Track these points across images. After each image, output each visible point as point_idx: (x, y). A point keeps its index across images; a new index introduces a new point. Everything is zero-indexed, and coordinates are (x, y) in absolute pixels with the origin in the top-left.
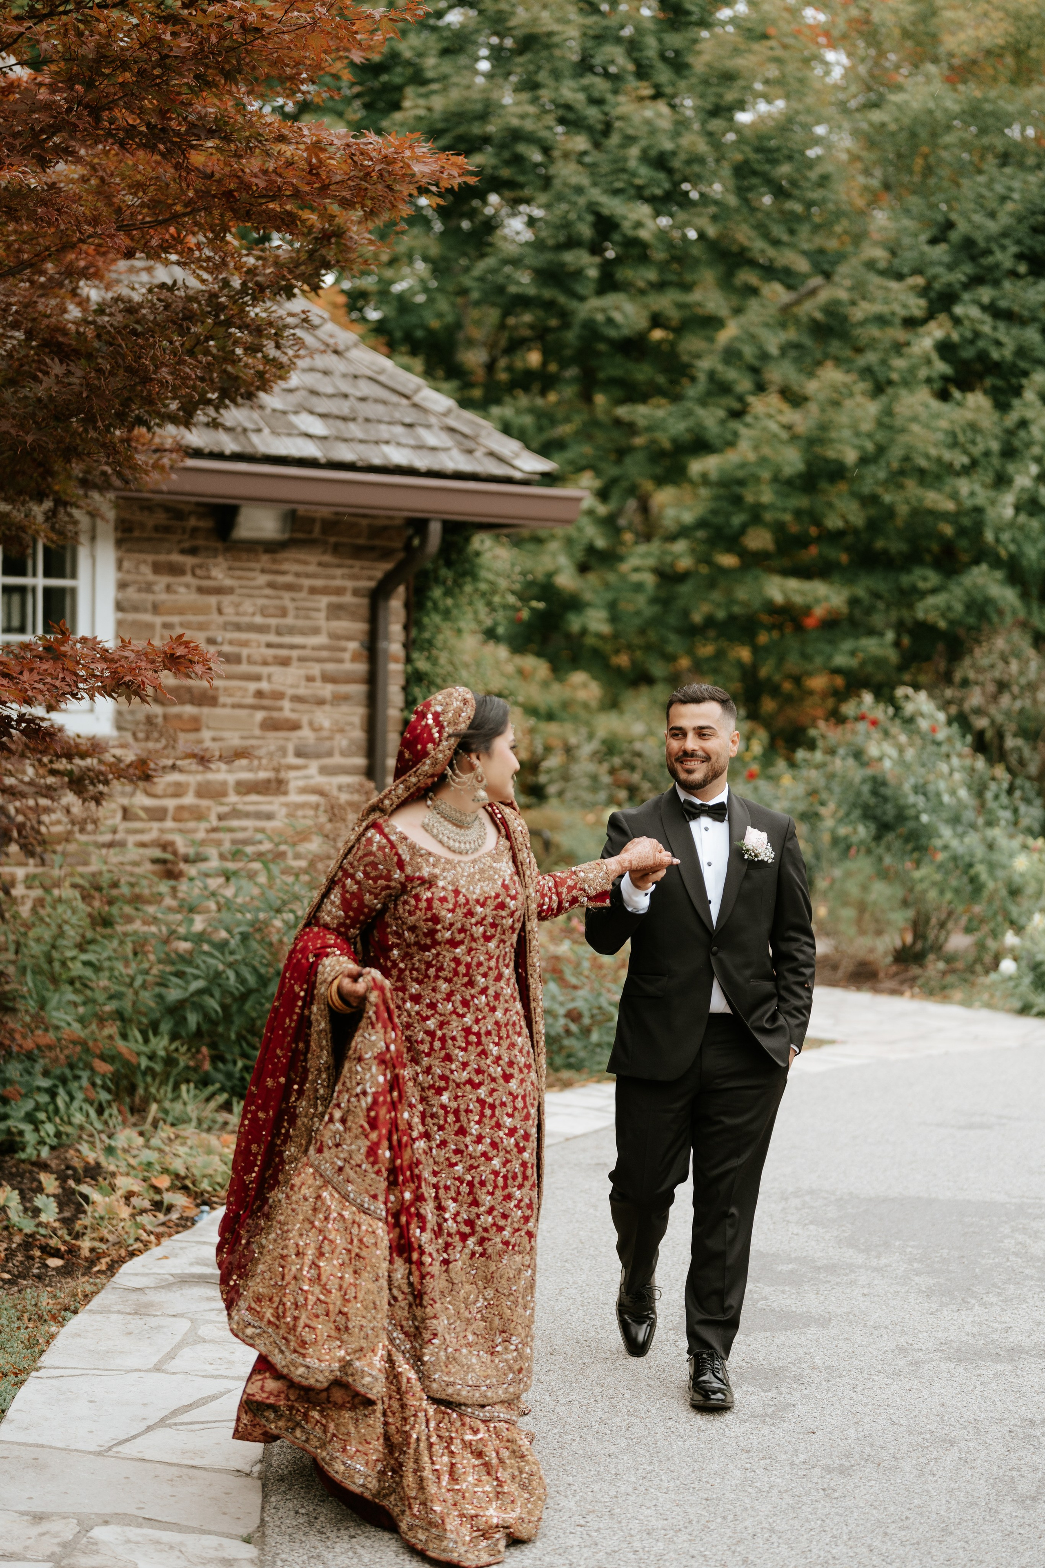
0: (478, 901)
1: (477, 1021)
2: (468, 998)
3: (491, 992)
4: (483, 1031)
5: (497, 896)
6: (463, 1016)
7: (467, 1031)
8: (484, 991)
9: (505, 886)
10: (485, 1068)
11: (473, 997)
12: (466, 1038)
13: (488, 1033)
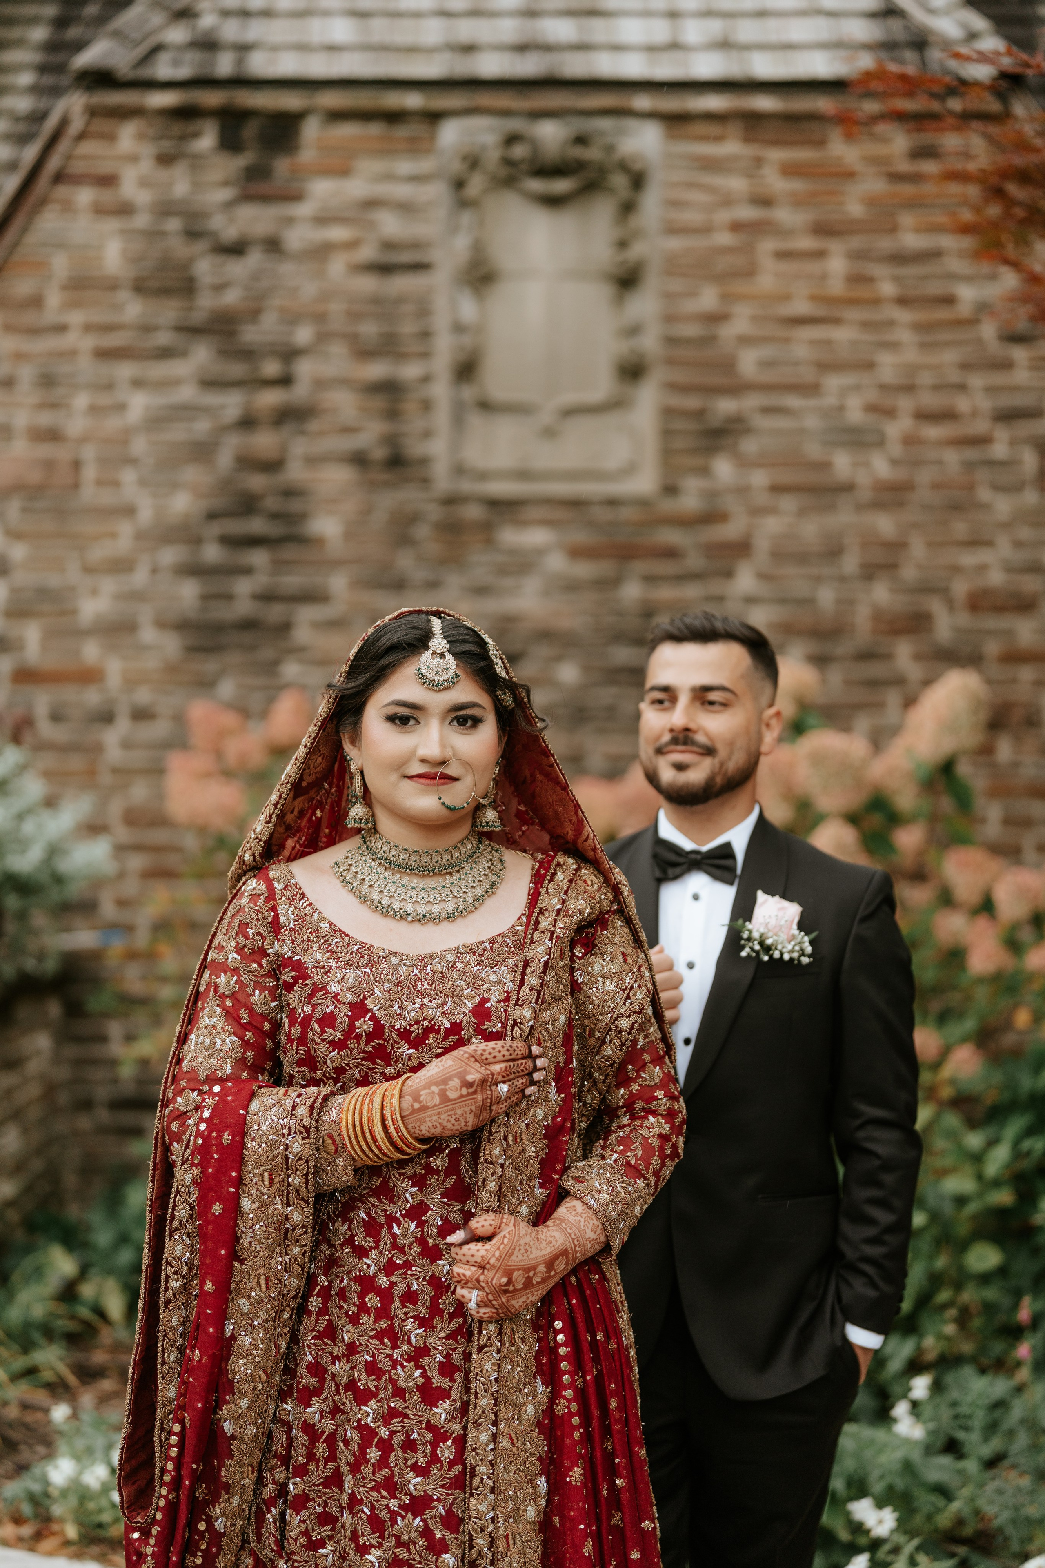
0: (405, 1034)
1: (389, 1268)
2: (382, 1220)
3: (435, 1217)
4: (399, 1289)
5: (456, 1028)
6: (361, 1252)
7: (367, 1283)
8: (417, 1212)
9: (481, 1012)
10: (386, 1365)
11: (391, 1219)
12: (362, 1296)
13: (410, 1297)
